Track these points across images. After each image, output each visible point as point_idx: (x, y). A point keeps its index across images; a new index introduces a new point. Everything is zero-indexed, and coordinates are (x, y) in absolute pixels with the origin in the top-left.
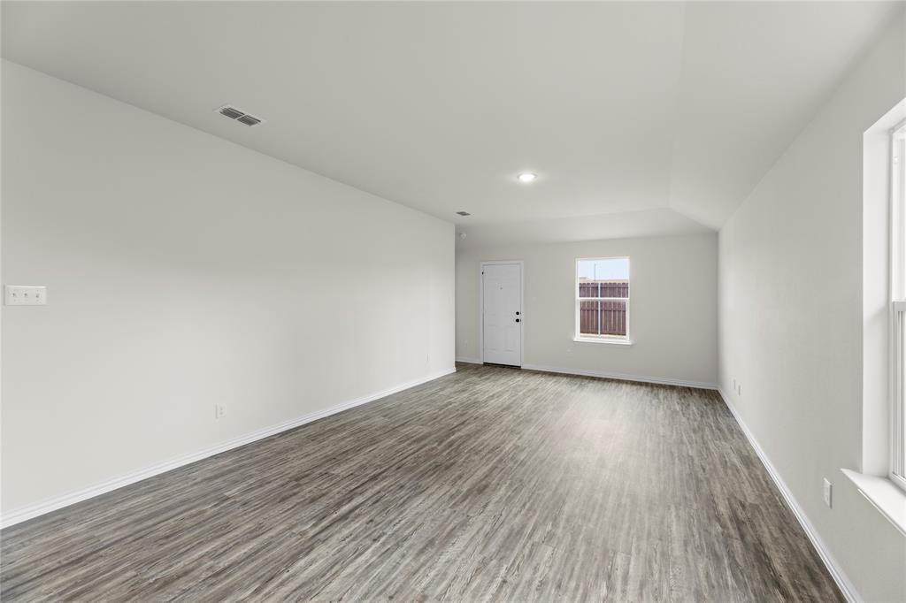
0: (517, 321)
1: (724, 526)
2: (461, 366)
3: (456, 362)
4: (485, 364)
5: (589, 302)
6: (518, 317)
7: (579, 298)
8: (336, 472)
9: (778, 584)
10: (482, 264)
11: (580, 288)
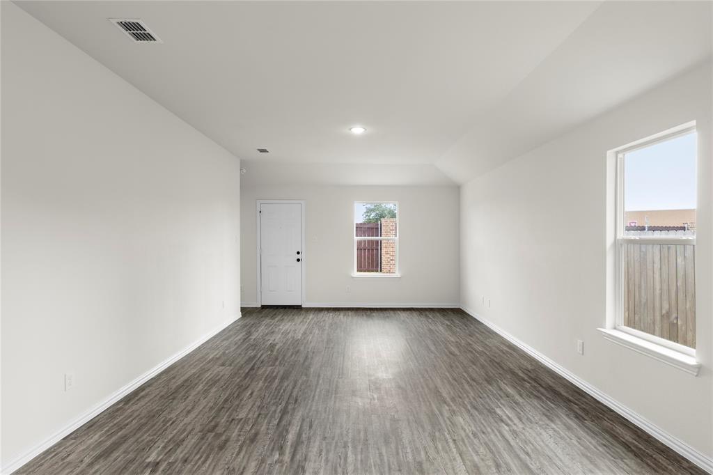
0: (298, 260)
1: (529, 383)
2: (246, 311)
3: (241, 308)
4: (264, 307)
5: (365, 241)
6: (299, 256)
7: (356, 239)
8: (240, 417)
9: (570, 401)
10: (261, 201)
11: (357, 228)
